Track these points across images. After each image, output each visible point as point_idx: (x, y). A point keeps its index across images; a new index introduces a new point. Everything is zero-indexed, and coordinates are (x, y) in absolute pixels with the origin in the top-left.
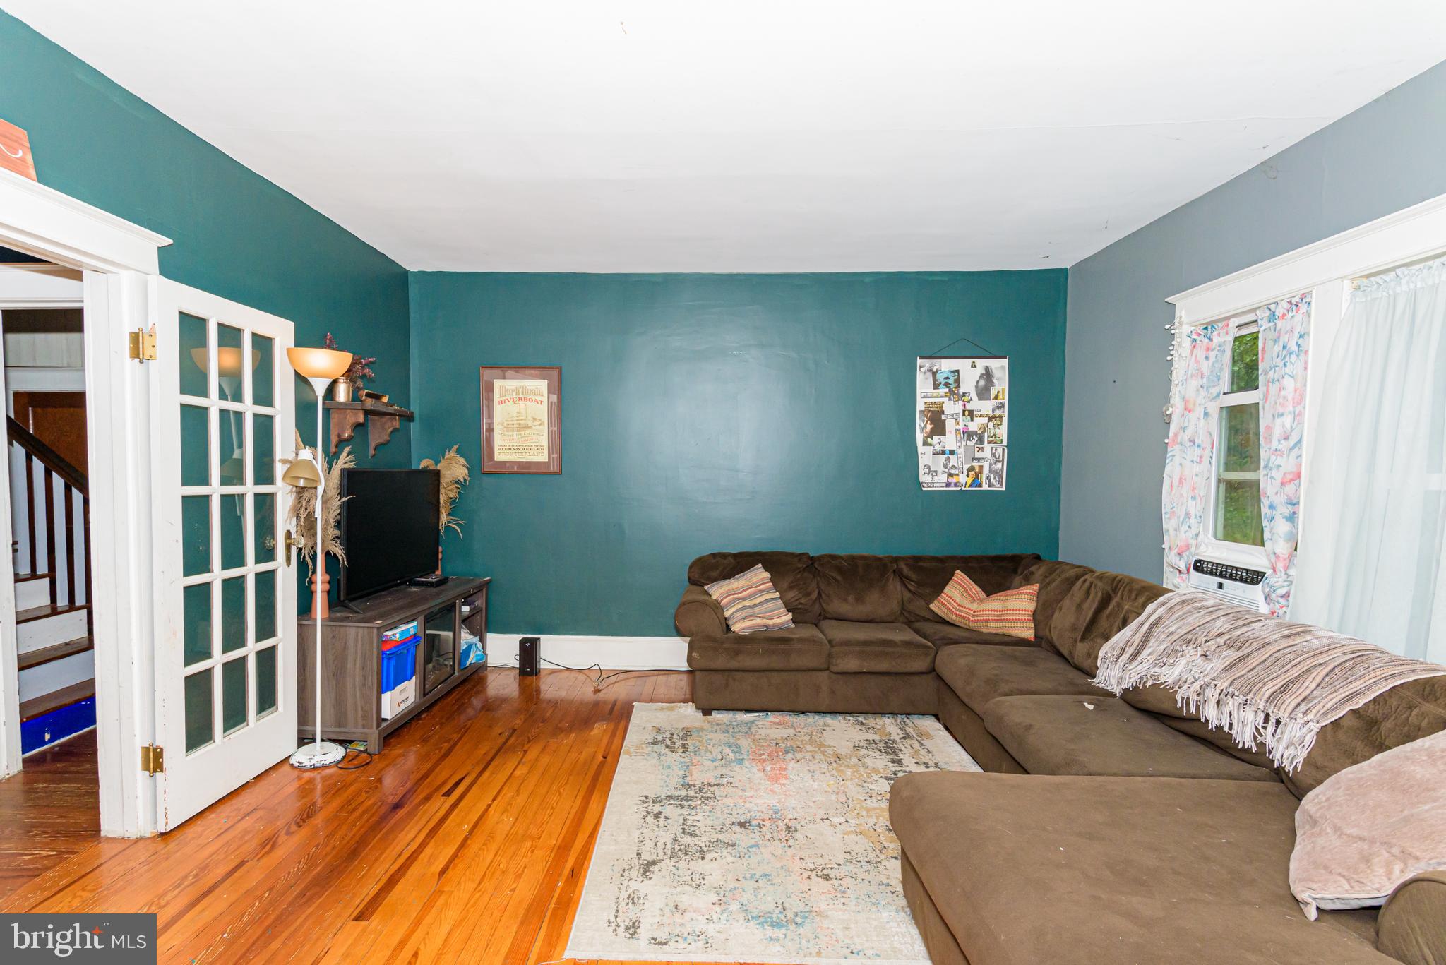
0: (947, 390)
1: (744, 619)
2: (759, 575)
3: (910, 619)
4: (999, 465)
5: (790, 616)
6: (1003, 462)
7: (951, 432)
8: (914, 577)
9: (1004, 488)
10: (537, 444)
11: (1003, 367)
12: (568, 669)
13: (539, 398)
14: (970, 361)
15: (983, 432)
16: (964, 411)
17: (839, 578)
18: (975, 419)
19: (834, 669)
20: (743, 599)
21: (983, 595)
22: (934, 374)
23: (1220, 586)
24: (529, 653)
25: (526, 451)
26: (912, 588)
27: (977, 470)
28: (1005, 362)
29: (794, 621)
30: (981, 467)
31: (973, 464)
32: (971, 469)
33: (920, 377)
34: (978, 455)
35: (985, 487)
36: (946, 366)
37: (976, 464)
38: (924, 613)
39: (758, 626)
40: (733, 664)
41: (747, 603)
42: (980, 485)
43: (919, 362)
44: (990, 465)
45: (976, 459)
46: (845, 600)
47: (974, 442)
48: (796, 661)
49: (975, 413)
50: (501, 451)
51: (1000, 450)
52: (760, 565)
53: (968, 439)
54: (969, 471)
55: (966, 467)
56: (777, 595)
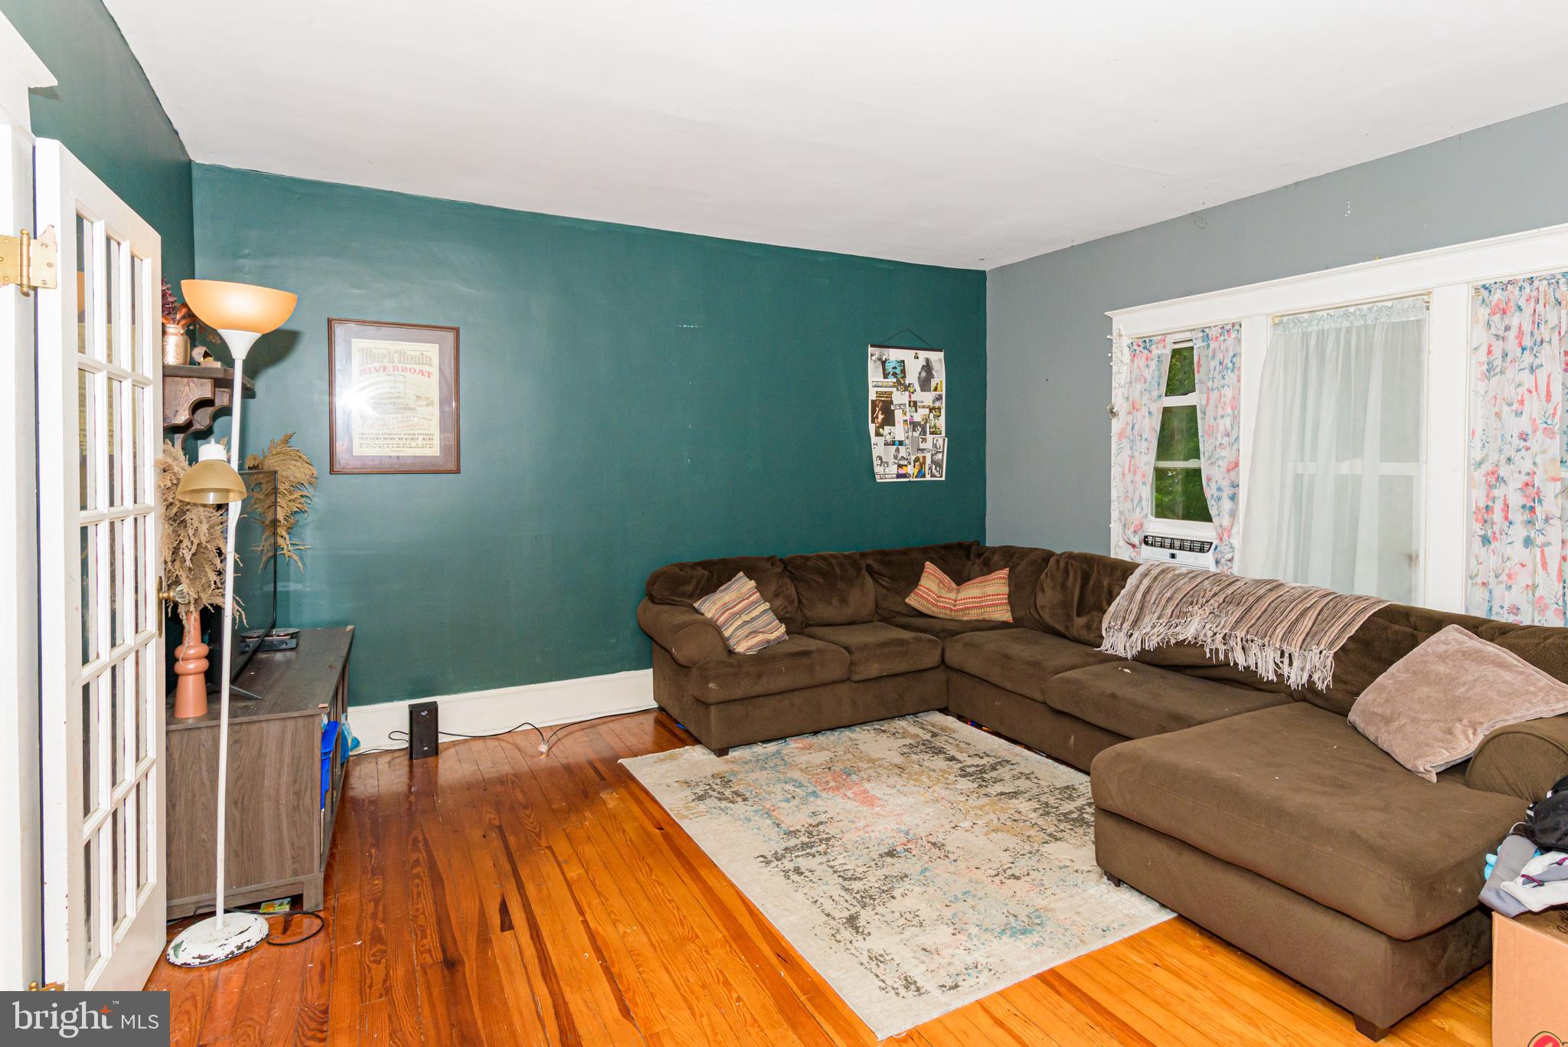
0: (895, 380)
1: (747, 636)
3: (885, 617)
4: (940, 456)
5: (783, 629)
6: (943, 452)
7: (899, 422)
8: (885, 571)
9: (943, 479)
10: (422, 432)
11: (940, 360)
12: (474, 738)
13: (426, 368)
14: (913, 352)
15: (926, 423)
16: (910, 402)
17: (821, 580)
18: (919, 410)
19: (856, 677)
21: (954, 585)
22: (883, 363)
23: (1173, 556)
24: (424, 724)
25: (404, 442)
26: (885, 584)
27: (921, 460)
28: (941, 355)
30: (924, 458)
31: (918, 455)
32: (917, 460)
33: (871, 365)
34: (922, 446)
35: (928, 478)
36: (894, 355)
37: (920, 455)
38: (899, 609)
40: (758, 689)
41: (745, 618)
42: (924, 476)
43: (870, 350)
44: (932, 455)
45: (920, 450)
46: (830, 603)
47: (918, 432)
49: (918, 404)
50: (362, 442)
51: (941, 441)
52: (741, 574)
53: (914, 430)
54: (915, 462)
55: (913, 458)
56: (767, 605)
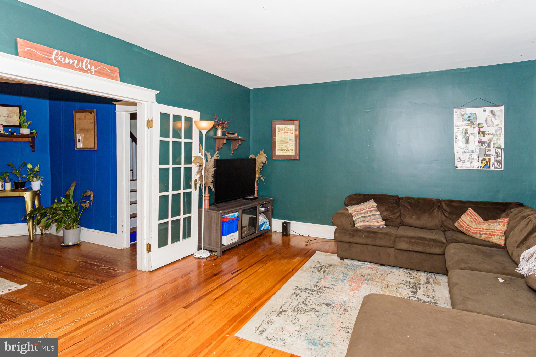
0: (470, 122)
1: (361, 222)
2: (372, 204)
3: (445, 229)
4: (500, 158)
5: (384, 222)
6: (501, 156)
7: (472, 142)
8: (448, 209)
9: (503, 169)
10: (291, 149)
11: (501, 110)
12: (301, 235)
13: (292, 132)
14: (482, 109)
15: (490, 142)
16: (479, 133)
17: (409, 208)
18: (485, 135)
19: (397, 247)
20: (362, 213)
21: (481, 220)
22: (463, 115)
24: (286, 227)
25: (287, 151)
26: (446, 215)
27: (487, 160)
28: (502, 108)
29: (386, 225)
30: (489, 159)
31: (484, 157)
32: (484, 159)
33: (455, 117)
34: (487, 153)
35: (492, 168)
36: (469, 111)
37: (487, 158)
38: (451, 227)
39: (367, 225)
40: (351, 240)
41: (363, 215)
42: (489, 168)
43: (455, 110)
44: (495, 158)
45: (486, 155)
46: (412, 218)
47: (485, 147)
48: (378, 242)
49: (485, 133)
50: (278, 151)
51: (499, 151)
52: (373, 200)
53: (482, 145)
54: (482, 160)
55: (481, 159)
56: (379, 213)
